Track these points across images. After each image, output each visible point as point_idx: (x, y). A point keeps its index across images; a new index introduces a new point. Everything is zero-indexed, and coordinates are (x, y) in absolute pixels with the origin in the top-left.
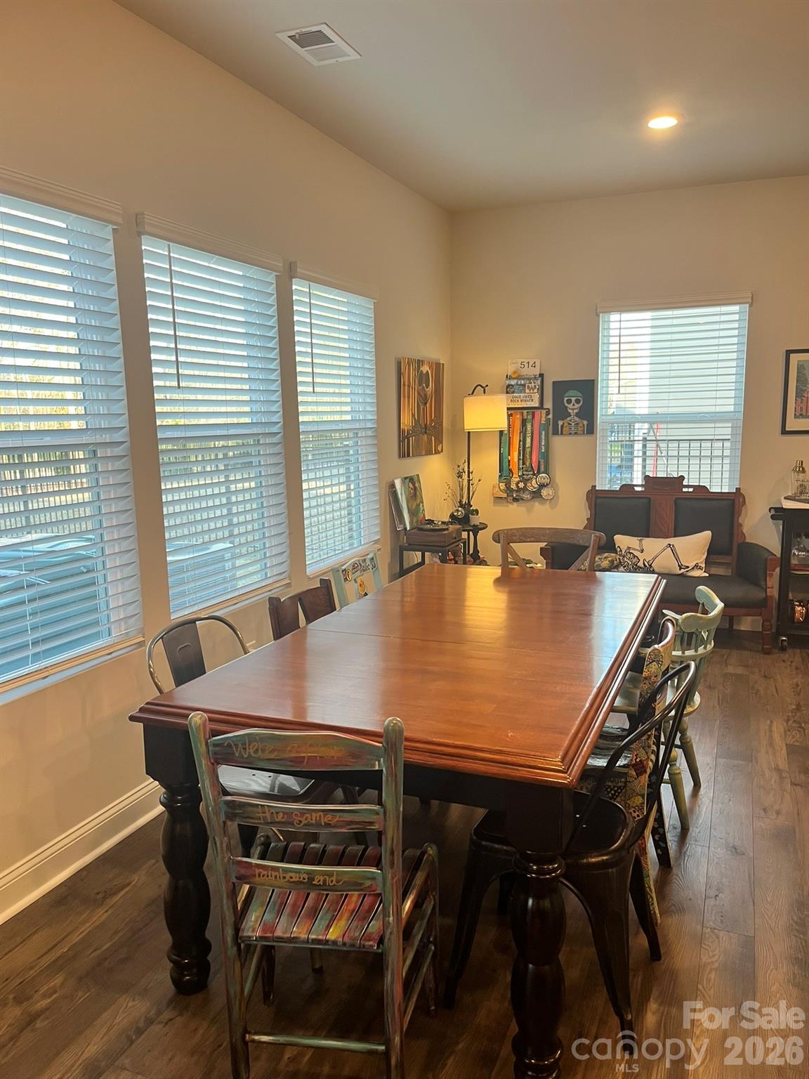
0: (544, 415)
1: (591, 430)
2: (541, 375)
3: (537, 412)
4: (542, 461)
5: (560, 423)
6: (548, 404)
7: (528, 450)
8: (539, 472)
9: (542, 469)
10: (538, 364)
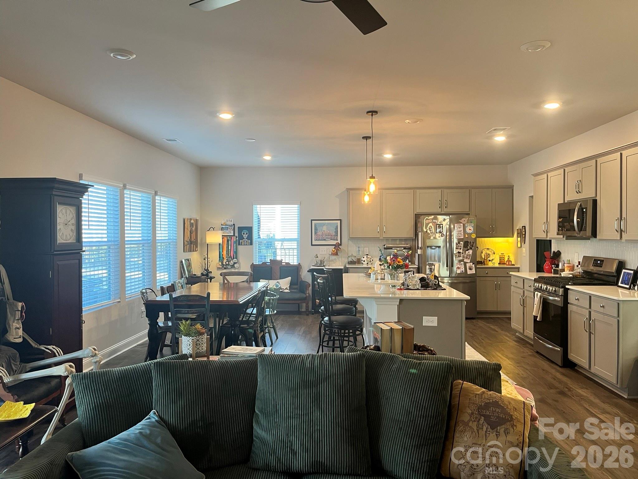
0: (235, 238)
1: (251, 244)
2: (234, 225)
3: (233, 237)
4: (235, 254)
5: (241, 241)
6: (237, 234)
7: (229, 251)
8: (234, 258)
9: (235, 257)
10: (232, 221)
